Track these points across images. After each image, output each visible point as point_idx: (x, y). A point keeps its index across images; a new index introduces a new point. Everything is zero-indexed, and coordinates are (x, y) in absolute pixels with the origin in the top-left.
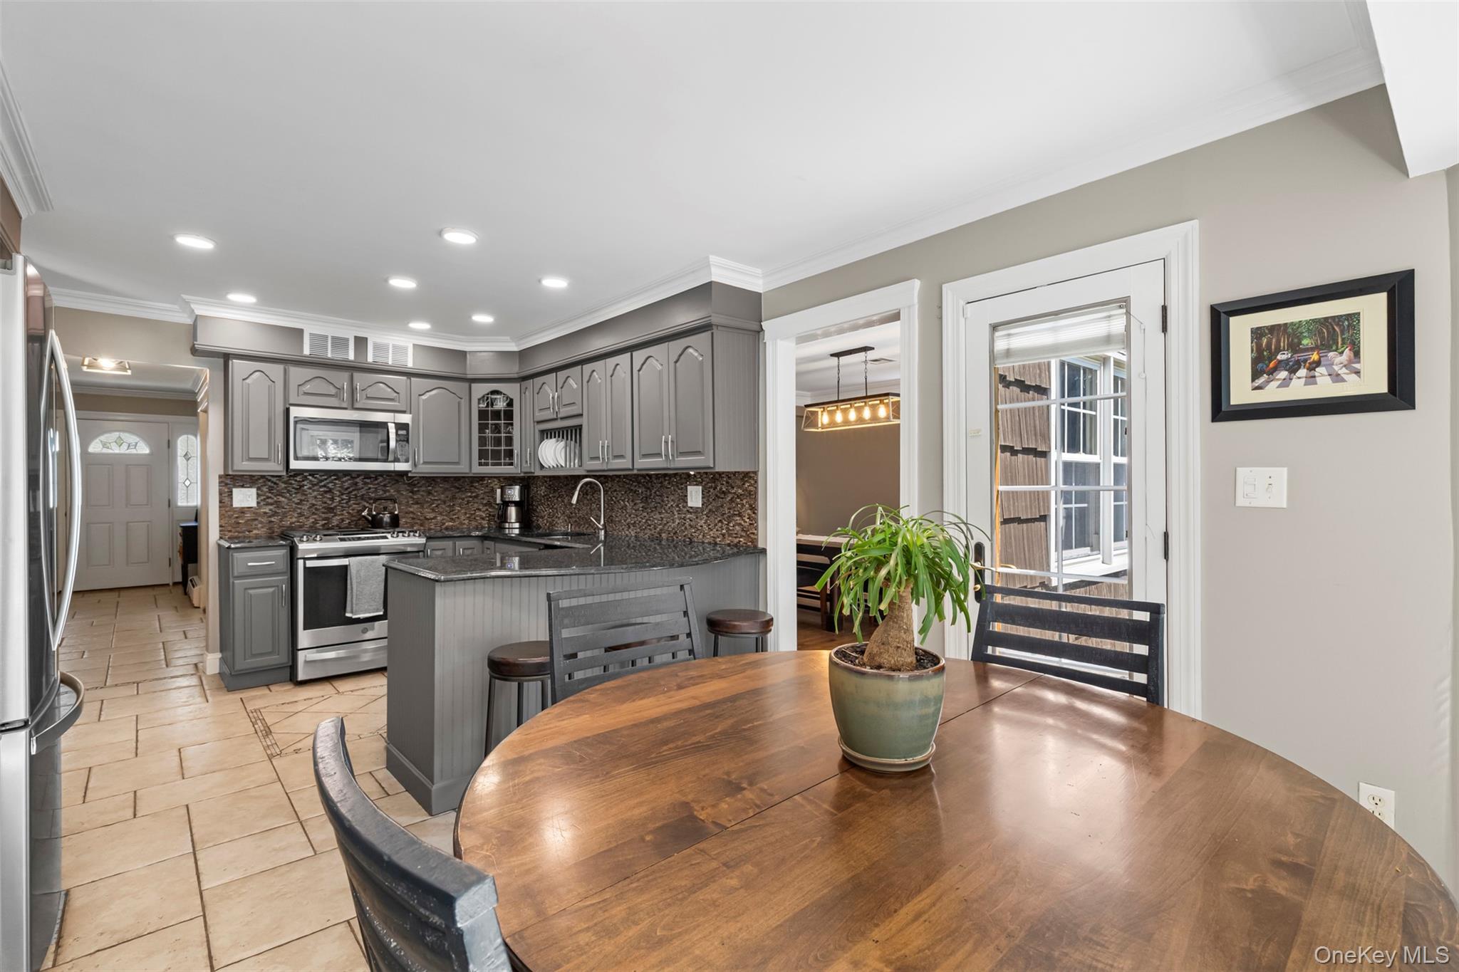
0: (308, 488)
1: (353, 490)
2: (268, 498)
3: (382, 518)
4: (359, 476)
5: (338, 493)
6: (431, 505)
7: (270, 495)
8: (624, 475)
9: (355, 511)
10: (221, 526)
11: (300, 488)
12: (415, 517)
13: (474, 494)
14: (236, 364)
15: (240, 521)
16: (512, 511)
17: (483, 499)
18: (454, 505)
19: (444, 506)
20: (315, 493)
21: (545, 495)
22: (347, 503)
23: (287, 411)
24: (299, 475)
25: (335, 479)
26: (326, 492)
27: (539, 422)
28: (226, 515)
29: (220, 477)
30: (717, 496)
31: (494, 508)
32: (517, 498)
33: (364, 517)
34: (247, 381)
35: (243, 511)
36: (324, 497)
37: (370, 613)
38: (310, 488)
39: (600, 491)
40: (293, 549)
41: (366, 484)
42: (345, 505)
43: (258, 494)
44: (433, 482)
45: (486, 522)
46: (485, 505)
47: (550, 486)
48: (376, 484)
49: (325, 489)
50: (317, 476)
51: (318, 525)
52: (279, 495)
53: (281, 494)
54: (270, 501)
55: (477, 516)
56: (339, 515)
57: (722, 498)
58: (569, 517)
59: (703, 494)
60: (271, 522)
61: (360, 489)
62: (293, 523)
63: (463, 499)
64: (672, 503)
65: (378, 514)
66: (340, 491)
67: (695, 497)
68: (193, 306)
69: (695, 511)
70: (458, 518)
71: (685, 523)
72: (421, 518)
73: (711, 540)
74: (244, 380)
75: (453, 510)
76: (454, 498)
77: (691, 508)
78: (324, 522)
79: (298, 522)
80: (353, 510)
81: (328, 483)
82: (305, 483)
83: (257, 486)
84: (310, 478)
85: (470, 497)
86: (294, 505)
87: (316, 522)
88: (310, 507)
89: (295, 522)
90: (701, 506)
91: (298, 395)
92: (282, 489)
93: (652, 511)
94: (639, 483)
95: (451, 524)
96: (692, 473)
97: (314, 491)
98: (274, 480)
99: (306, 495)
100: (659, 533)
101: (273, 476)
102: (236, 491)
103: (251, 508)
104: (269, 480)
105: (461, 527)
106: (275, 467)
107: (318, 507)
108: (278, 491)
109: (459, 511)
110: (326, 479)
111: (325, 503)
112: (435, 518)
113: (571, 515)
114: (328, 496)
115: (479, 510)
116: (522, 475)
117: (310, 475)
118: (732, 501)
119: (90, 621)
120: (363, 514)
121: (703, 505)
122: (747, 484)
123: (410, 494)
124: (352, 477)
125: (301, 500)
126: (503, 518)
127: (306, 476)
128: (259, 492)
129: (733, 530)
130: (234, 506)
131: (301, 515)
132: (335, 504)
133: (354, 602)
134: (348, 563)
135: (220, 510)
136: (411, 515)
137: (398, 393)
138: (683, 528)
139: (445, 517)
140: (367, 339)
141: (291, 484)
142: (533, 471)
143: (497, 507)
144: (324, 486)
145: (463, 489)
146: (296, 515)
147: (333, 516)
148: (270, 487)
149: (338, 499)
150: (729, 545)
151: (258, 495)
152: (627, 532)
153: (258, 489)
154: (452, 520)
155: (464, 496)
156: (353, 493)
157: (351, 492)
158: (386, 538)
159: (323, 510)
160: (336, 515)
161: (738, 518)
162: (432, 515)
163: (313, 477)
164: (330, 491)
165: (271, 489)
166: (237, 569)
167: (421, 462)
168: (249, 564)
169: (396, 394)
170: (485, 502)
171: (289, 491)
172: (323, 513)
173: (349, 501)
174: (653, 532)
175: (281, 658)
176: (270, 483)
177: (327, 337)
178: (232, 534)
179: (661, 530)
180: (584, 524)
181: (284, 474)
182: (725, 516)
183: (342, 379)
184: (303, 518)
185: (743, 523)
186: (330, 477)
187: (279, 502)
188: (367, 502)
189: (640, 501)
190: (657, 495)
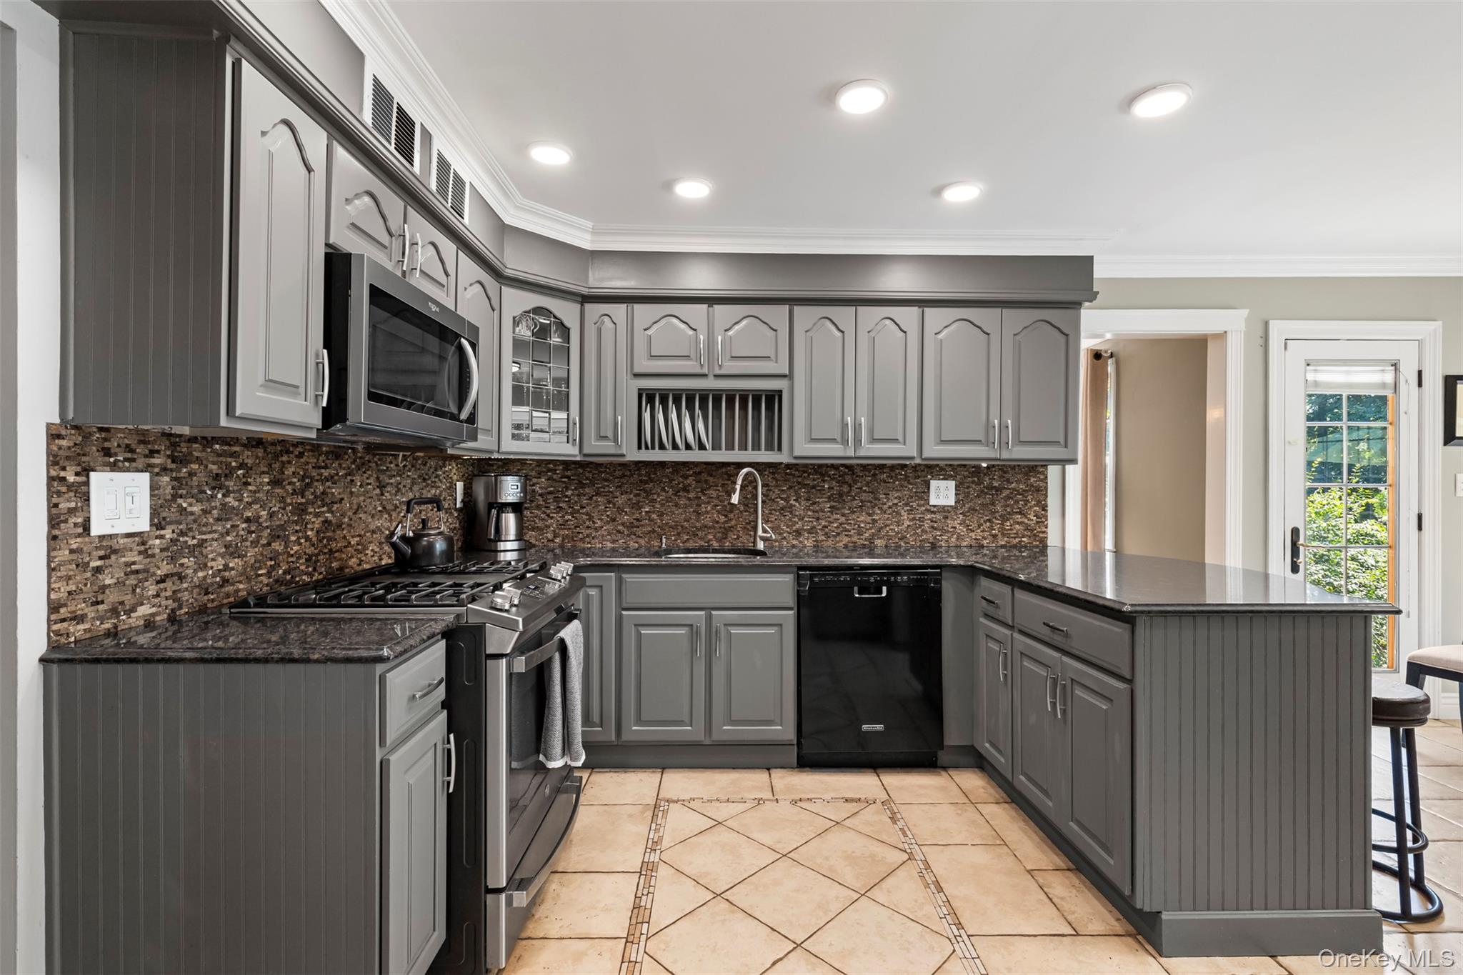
10: (54, 607)
15: (107, 580)
16: (510, 520)
27: (637, 375)
29: (50, 433)
30: (982, 491)
39: (758, 485)
43: (153, 492)
57: (993, 495)
59: (956, 490)
64: (896, 501)
67: (943, 493)
69: (943, 509)
71: (920, 526)
73: (973, 543)
77: (934, 506)
80: (312, 530)
89: (220, 571)
90: (954, 504)
93: (853, 512)
94: (823, 475)
96: (984, 465)
100: (871, 540)
102: (98, 482)
103: (135, 535)
113: (636, 523)
118: (1008, 498)
121: (956, 502)
122: (1032, 480)
128: (153, 485)
129: (1011, 530)
130: (94, 533)
138: (919, 531)
146: (223, 551)
150: (1002, 547)
151: (153, 497)
152: (794, 542)
153: (153, 477)
161: (1019, 516)
174: (855, 539)
177: (393, 101)
178: (87, 626)
179: (873, 535)
180: (679, 534)
182: (997, 514)
185: (1026, 521)
189: (826, 500)
190: (865, 491)
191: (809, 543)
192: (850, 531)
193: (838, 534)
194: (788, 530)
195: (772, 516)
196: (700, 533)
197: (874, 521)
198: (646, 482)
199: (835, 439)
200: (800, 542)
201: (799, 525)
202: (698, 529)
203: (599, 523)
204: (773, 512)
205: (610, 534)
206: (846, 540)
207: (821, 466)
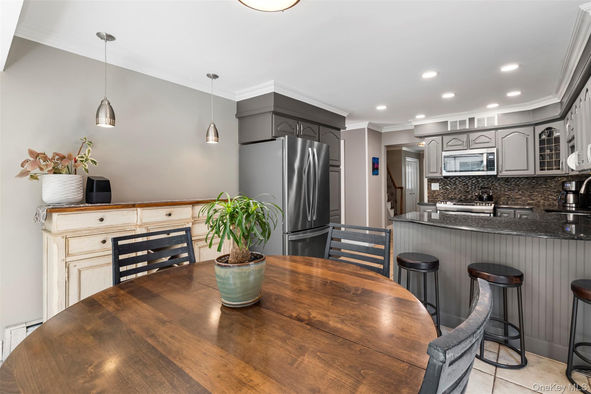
1: (477, 184)
2: (443, 187)
4: (479, 178)
7: (444, 186)
10: (428, 197)
11: (455, 183)
12: (509, 197)
15: (433, 195)
16: (571, 197)
20: (461, 185)
22: (474, 189)
24: (454, 178)
25: (469, 179)
26: (465, 185)
27: (568, 143)
28: (430, 192)
29: (428, 179)
32: (574, 189)
35: (434, 191)
36: (464, 187)
38: (458, 183)
41: (483, 181)
42: (473, 190)
43: (439, 185)
45: (556, 202)
48: (488, 181)
49: (465, 183)
50: (462, 178)
53: (448, 185)
54: (444, 188)
55: (550, 198)
56: (471, 194)
60: (444, 196)
61: (480, 183)
62: (452, 197)
63: (540, 189)
65: (482, 195)
66: (471, 184)
68: (412, 123)
74: (429, 144)
75: (533, 195)
76: (534, 188)
78: (464, 197)
79: (454, 196)
81: (466, 181)
82: (457, 181)
83: (439, 182)
84: (459, 179)
85: (545, 188)
86: (452, 190)
87: (461, 197)
88: (459, 191)
91: (447, 147)
97: (460, 184)
99: (457, 186)
102: (432, 184)
105: (538, 204)
106: (439, 175)
107: (462, 191)
109: (537, 195)
110: (465, 179)
111: (465, 189)
114: (466, 186)
115: (552, 195)
117: (459, 178)
124: (476, 178)
125: (455, 188)
128: (440, 184)
130: (432, 190)
131: (455, 194)
132: (469, 190)
135: (428, 191)
136: (507, 196)
140: (474, 118)
141: (451, 181)
142: (568, 172)
144: (465, 182)
146: (453, 194)
147: (468, 195)
148: (444, 182)
149: (470, 188)
151: (440, 186)
153: (440, 183)
155: (540, 187)
156: (477, 185)
157: (476, 185)
160: (469, 194)
163: (460, 178)
164: (467, 184)
165: (444, 183)
167: (504, 170)
169: (490, 140)
171: (450, 184)
172: (464, 193)
176: (444, 181)
178: (431, 200)
181: (443, 178)
183: (464, 137)
184: (456, 195)
186: (467, 178)
187: (447, 188)
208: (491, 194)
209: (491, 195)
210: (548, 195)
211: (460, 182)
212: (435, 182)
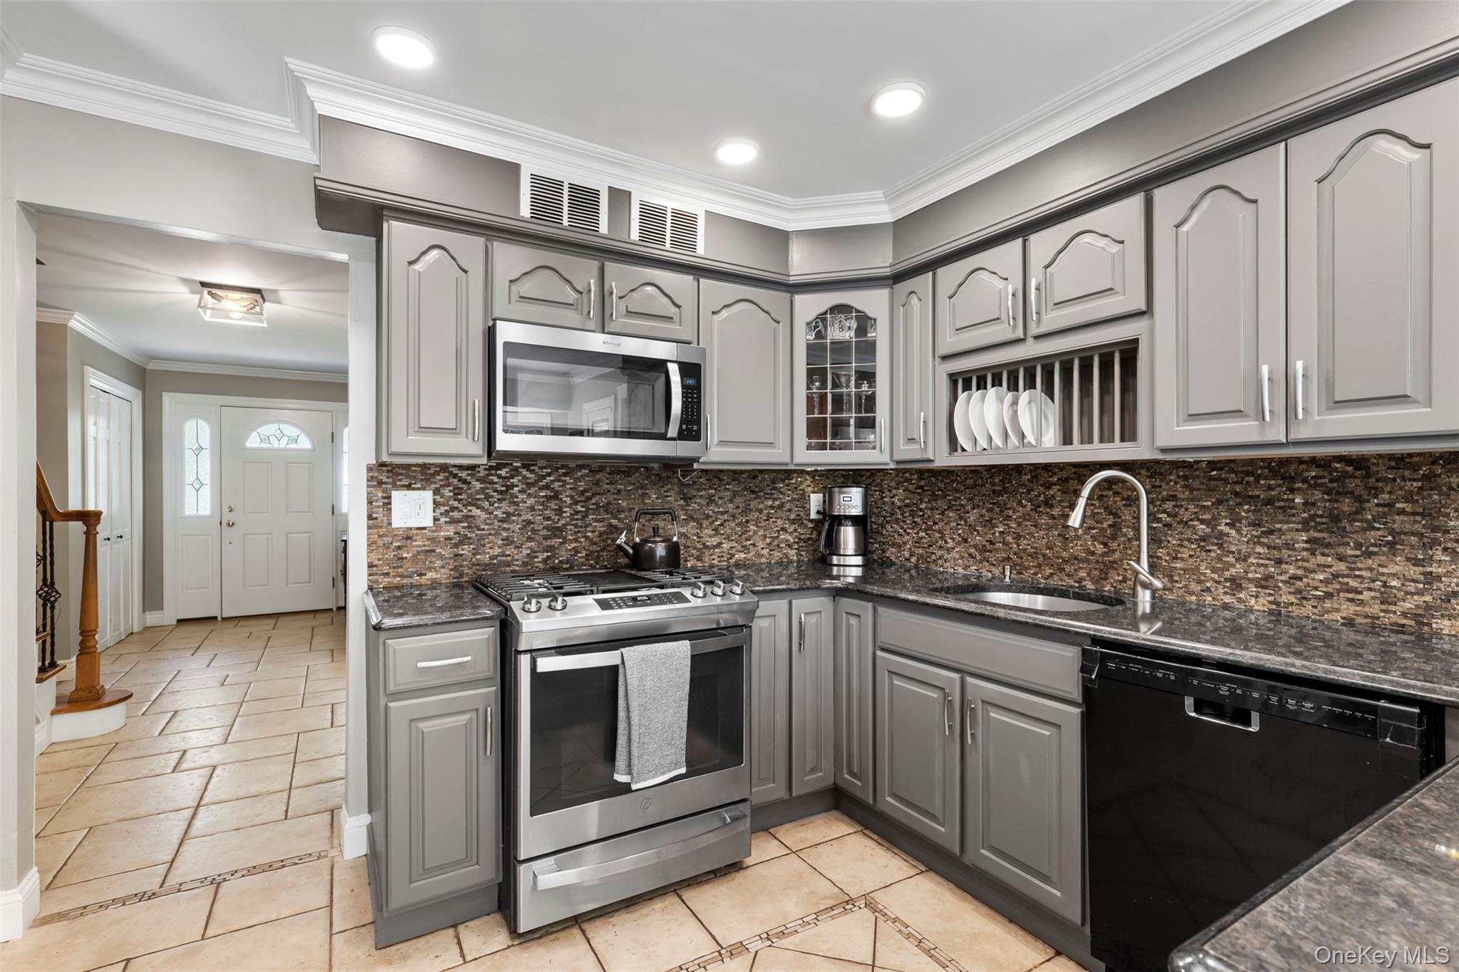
0: (519, 492)
1: (594, 495)
2: (453, 509)
3: (652, 551)
5: (569, 501)
6: (713, 522)
7: (456, 504)
8: (1209, 462)
9: (597, 533)
10: (371, 566)
11: (507, 491)
13: (777, 503)
14: (395, 229)
15: (405, 555)
16: (848, 535)
17: (790, 510)
18: (747, 522)
19: (733, 525)
20: (532, 501)
21: (907, 506)
22: (582, 519)
23: (491, 334)
24: (505, 465)
25: (565, 475)
26: (549, 498)
27: (945, 358)
28: (380, 543)
29: (369, 469)
31: (806, 526)
32: (857, 510)
33: (619, 547)
34: (417, 267)
35: (408, 535)
36: (547, 508)
37: (663, 773)
38: (522, 491)
39: (1138, 498)
40: (507, 629)
42: (580, 523)
43: (435, 502)
44: (716, 480)
45: (794, 552)
46: (793, 522)
47: (922, 488)
49: (549, 493)
51: (536, 560)
52: (472, 505)
53: (474, 503)
54: (456, 514)
55: (782, 541)
56: (571, 541)
58: (983, 550)
60: (457, 555)
62: (495, 558)
63: (761, 511)
65: (645, 541)
66: (572, 497)
68: (312, 91)
70: (754, 545)
72: (699, 546)
74: (411, 263)
75: (747, 531)
76: (747, 510)
79: (503, 556)
80: (593, 532)
82: (515, 480)
83: (433, 486)
84: (524, 472)
85: (772, 507)
86: (497, 524)
87: (531, 556)
88: (524, 527)
89: (497, 556)
91: (510, 300)
92: (478, 492)
93: (1369, 554)
95: (743, 555)
97: (529, 496)
98: (463, 474)
99: (517, 504)
101: (461, 467)
102: (397, 497)
103: (424, 528)
104: (455, 476)
105: (758, 561)
106: (468, 448)
107: (536, 527)
108: (470, 496)
109: (755, 533)
110: (549, 475)
111: (548, 519)
112: (719, 545)
113: (989, 547)
114: (553, 505)
115: (785, 530)
116: (892, 466)
119: (225, 673)
120: (618, 542)
123: (682, 502)
125: (508, 514)
126: (833, 544)
127: (516, 469)
128: (438, 498)
130: (394, 526)
131: (508, 541)
132: (563, 522)
133: (635, 752)
134: (618, 662)
135: (369, 534)
137: (679, 307)
139: (735, 544)
140: (630, 193)
141: (492, 483)
142: (931, 458)
143: (810, 525)
144: (547, 487)
145: (762, 494)
146: (500, 542)
148: (456, 487)
149: (569, 512)
151: (436, 504)
152: (1228, 599)
153: (436, 492)
154: (745, 549)
155: (761, 506)
156: (593, 501)
158: (681, 598)
159: (545, 532)
160: (565, 541)
162: (715, 541)
164: (556, 496)
165: (457, 492)
166: (400, 677)
167: (716, 442)
168: (420, 665)
169: (674, 309)
170: (793, 516)
171: (488, 497)
173: (587, 516)
175: (484, 871)
176: (455, 481)
177: (561, 183)
178: (391, 580)
180: (1039, 566)
181: (484, 460)
183: (584, 271)
186: (557, 469)
187: (472, 516)
188: (616, 518)
189: (1300, 526)
190: (1402, 512)
191: (1260, 604)
192: (1361, 593)
193: (1329, 596)
194: (1216, 576)
195: (1183, 549)
196: (1067, 568)
197: (1430, 578)
198: (1000, 493)
199: (1240, 411)
200: (1240, 600)
201: (1238, 569)
202: (1066, 562)
203: (951, 544)
204: (1186, 543)
205: (962, 558)
206: (1349, 609)
207: (1284, 462)
208: (675, 539)
209: (677, 542)
210: (778, 531)
211: (530, 485)
212: (409, 487)
